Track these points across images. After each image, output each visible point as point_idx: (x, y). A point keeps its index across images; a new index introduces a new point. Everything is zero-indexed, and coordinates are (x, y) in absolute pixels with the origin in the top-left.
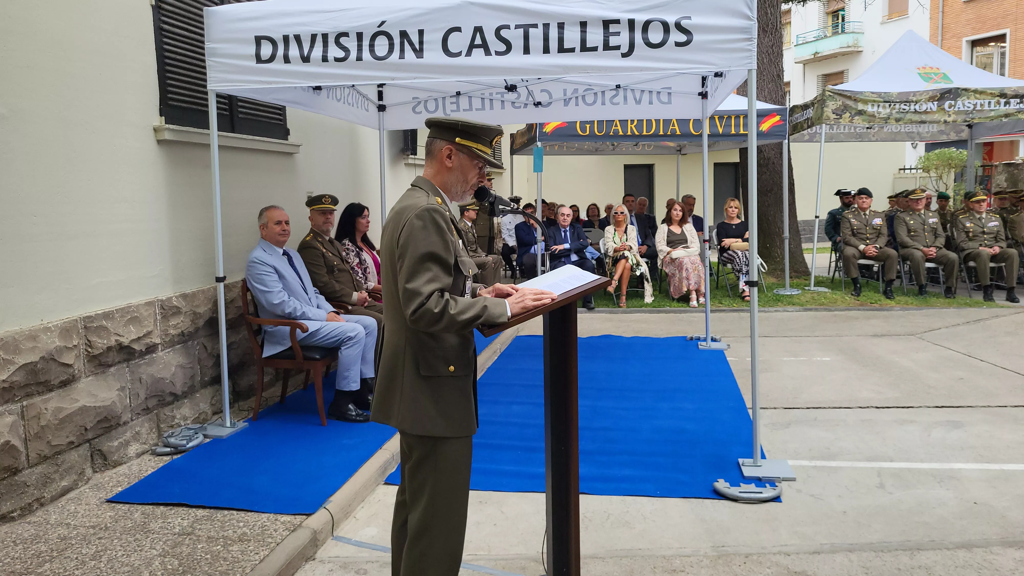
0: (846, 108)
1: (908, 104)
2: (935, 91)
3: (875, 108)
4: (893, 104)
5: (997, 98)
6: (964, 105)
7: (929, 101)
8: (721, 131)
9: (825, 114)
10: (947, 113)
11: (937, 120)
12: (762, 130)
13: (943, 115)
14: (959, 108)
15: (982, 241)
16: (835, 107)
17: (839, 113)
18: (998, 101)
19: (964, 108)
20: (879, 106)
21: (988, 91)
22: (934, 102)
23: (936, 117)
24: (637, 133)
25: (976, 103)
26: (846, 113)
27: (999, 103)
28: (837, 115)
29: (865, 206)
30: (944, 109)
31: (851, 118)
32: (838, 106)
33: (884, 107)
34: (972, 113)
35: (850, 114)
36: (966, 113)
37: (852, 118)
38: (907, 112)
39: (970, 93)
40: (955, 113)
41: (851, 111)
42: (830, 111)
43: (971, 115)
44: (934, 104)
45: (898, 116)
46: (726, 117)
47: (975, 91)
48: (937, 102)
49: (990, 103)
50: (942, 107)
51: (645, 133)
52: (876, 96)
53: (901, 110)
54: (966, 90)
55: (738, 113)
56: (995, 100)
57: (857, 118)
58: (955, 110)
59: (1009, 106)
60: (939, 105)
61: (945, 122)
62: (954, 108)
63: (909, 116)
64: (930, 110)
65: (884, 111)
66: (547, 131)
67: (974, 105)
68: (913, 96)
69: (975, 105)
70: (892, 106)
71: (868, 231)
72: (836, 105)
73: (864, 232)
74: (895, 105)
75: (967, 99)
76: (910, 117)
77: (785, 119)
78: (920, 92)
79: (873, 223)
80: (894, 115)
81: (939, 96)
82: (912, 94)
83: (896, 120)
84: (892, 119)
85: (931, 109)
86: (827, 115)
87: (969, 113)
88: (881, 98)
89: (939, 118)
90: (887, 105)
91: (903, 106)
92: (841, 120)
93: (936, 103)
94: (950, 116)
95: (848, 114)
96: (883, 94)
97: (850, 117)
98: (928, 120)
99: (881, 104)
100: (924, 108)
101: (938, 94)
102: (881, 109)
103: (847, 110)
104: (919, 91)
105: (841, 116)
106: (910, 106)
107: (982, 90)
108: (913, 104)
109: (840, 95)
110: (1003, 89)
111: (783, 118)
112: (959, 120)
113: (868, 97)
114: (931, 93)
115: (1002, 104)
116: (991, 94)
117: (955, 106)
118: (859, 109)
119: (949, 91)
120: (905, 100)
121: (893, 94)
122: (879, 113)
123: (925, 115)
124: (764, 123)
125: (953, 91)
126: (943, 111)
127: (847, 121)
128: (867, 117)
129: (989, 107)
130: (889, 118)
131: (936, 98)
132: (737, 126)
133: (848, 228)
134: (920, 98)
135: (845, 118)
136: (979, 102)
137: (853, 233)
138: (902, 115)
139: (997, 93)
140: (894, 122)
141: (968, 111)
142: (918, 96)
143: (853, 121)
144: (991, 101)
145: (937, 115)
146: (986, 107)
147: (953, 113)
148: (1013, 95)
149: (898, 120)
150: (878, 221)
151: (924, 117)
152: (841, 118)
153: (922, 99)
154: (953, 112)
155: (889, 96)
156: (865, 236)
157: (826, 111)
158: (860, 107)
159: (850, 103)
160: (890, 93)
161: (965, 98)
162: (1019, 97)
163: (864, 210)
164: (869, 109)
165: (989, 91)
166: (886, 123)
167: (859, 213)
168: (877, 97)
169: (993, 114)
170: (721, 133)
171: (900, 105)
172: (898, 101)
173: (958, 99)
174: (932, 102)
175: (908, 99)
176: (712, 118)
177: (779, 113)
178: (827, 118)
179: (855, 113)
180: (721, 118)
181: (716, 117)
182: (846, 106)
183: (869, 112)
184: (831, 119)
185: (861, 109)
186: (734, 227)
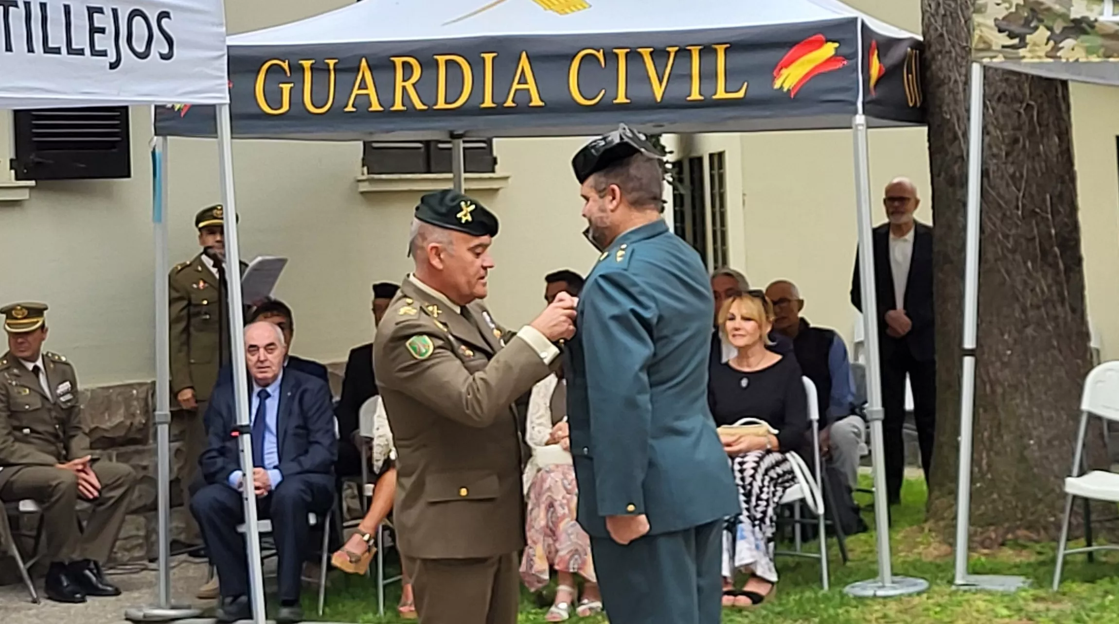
8: (659, 94)
9: (977, 34)
12: (782, 87)
16: (1005, 13)
24: (419, 105)
26: (1036, 28)
28: (1011, 36)
31: (1052, 43)
32: (1013, 10)
35: (1048, 33)
37: (1056, 43)
41: (1050, 24)
42: (991, 23)
46: (673, 50)
51: (441, 104)
55: (706, 40)
57: (1069, 43)
72: (1007, 5)
77: (852, 52)
86: (981, 37)
92: (1022, 52)
95: (1042, 33)
97: (1048, 40)
103: (1041, 21)
105: (1022, 38)
111: (846, 50)
118: (1076, 15)
124: (787, 65)
127: (1043, 54)
128: (1099, 41)
132: (708, 76)
135: (1035, 44)
143: (1059, 54)
152: (1023, 44)
157: (979, 25)
158: (1081, 8)
164: (1109, 13)
170: (659, 99)
176: (633, 56)
177: (829, 37)
178: (981, 46)
179: (1064, 28)
180: (659, 54)
181: (646, 52)
182: (1036, 8)
183: (1102, 24)
184: (994, 48)
185: (1078, 16)
186: (744, 383)
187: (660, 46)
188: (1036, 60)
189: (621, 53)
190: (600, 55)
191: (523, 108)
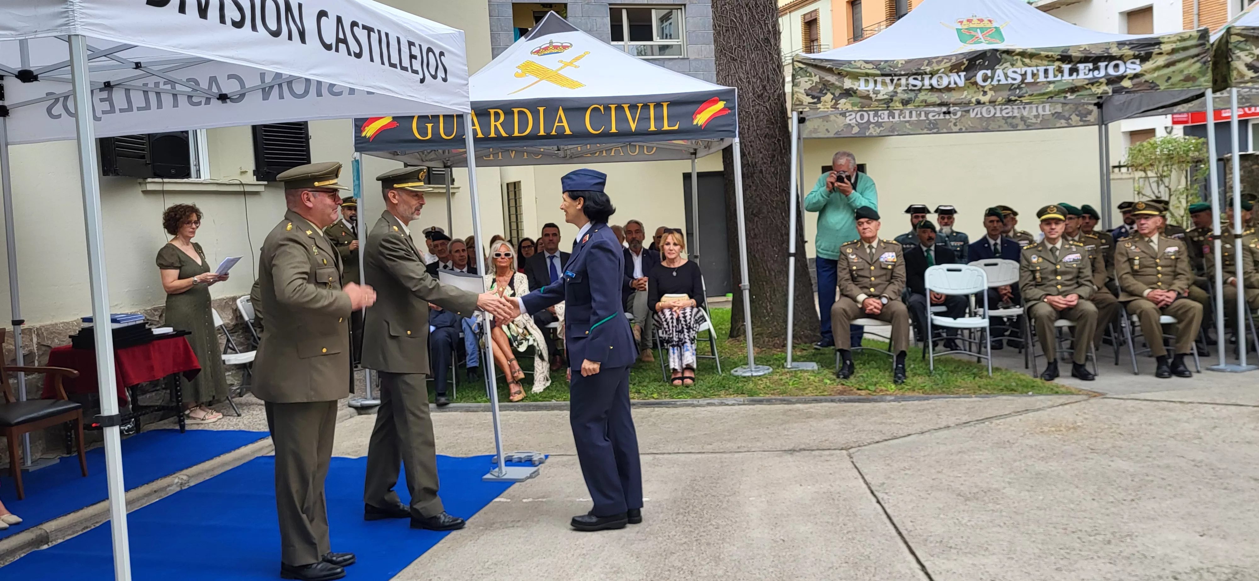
0: (825, 87)
1: (919, 78)
2: (961, 57)
3: (871, 86)
4: (896, 78)
5: (1057, 63)
6: (1006, 76)
7: (951, 71)
9: (795, 97)
10: (981, 89)
11: (965, 101)
12: (697, 124)
13: (975, 92)
14: (999, 81)
15: (1052, 286)
16: (810, 86)
17: (815, 94)
18: (1060, 67)
19: (1007, 80)
20: (875, 82)
21: (1042, 53)
22: (960, 74)
23: (965, 95)
24: (504, 134)
25: (1026, 72)
26: (826, 94)
27: (1060, 71)
29: (869, 234)
30: (975, 83)
31: (834, 101)
32: (815, 85)
33: (884, 83)
34: (1019, 87)
35: (832, 96)
36: (1011, 87)
37: (836, 101)
38: (920, 90)
39: (1015, 58)
40: (993, 88)
41: (833, 91)
43: (1018, 91)
44: (959, 76)
45: (905, 96)
46: (640, 105)
47: (1023, 54)
48: (965, 73)
49: (1046, 71)
50: (972, 80)
51: (516, 134)
52: (871, 66)
53: (910, 87)
54: (1008, 52)
55: (659, 100)
56: (1054, 67)
57: (843, 101)
58: (992, 83)
59: (1078, 75)
60: (967, 77)
61: (978, 103)
62: (992, 81)
63: (922, 96)
64: (955, 86)
65: (884, 90)
66: (368, 135)
67: (1022, 75)
68: (927, 65)
69: (1024, 75)
70: (895, 82)
71: (873, 274)
72: (812, 82)
73: (866, 273)
74: (899, 80)
75: (1010, 67)
76: (925, 98)
77: (732, 105)
78: (940, 59)
79: (881, 260)
80: (898, 95)
81: (966, 63)
82: (927, 62)
83: (902, 103)
84: (896, 101)
85: (955, 83)
87: (1015, 89)
88: (878, 69)
89: (969, 97)
90: (888, 79)
91: (911, 81)
93: (962, 74)
94: (985, 93)
95: (829, 96)
96: (882, 63)
97: (832, 99)
98: (952, 100)
99: (879, 79)
100: (945, 82)
101: (965, 60)
102: (879, 87)
103: (828, 90)
104: (938, 57)
106: (923, 80)
107: (1034, 51)
108: (927, 78)
109: (816, 66)
110: (1067, 49)
111: (730, 105)
112: (1000, 99)
113: (860, 68)
114: (954, 60)
115: (1066, 72)
116: (1047, 56)
117: (992, 78)
118: (845, 87)
119: (982, 55)
120: (914, 71)
121: (898, 62)
122: (877, 93)
123: (947, 93)
124: (699, 113)
125: (989, 54)
126: (975, 86)
127: (829, 107)
128: (858, 100)
129: (1046, 77)
130: (892, 100)
131: (963, 67)
132: (659, 118)
133: (845, 269)
134: (936, 68)
135: (825, 102)
136: (1029, 70)
137: (852, 275)
138: (912, 95)
139: (1056, 55)
140: (901, 105)
141: (1013, 84)
142: (934, 65)
144: (1048, 67)
145: (965, 93)
146: (1041, 78)
147: (990, 89)
148: (1081, 58)
149: (905, 103)
150: (889, 257)
151: (945, 97)
152: (819, 101)
153: (939, 70)
154: (991, 87)
155: (891, 67)
156: (867, 280)
157: (797, 91)
158: (848, 84)
159: (832, 79)
160: (894, 61)
161: (1008, 64)
162: (1090, 60)
163: (869, 240)
164: (861, 86)
165: (1044, 53)
166: (888, 107)
167: (862, 244)
168: (873, 68)
169: (1051, 88)
170: (633, 129)
171: (907, 80)
172: (903, 73)
173: (997, 67)
174: (957, 73)
175: (919, 69)
176: (619, 108)
177: (722, 98)
178: (798, 103)
179: (840, 94)
180: (633, 107)
181: (626, 107)
182: (826, 83)
183: (860, 91)
184: (804, 104)
185: (848, 88)
186: (675, 274)
187: (633, 102)
188: (826, 110)
189: (613, 107)
190: (602, 108)
191: (561, 135)
